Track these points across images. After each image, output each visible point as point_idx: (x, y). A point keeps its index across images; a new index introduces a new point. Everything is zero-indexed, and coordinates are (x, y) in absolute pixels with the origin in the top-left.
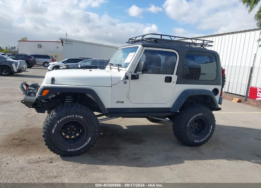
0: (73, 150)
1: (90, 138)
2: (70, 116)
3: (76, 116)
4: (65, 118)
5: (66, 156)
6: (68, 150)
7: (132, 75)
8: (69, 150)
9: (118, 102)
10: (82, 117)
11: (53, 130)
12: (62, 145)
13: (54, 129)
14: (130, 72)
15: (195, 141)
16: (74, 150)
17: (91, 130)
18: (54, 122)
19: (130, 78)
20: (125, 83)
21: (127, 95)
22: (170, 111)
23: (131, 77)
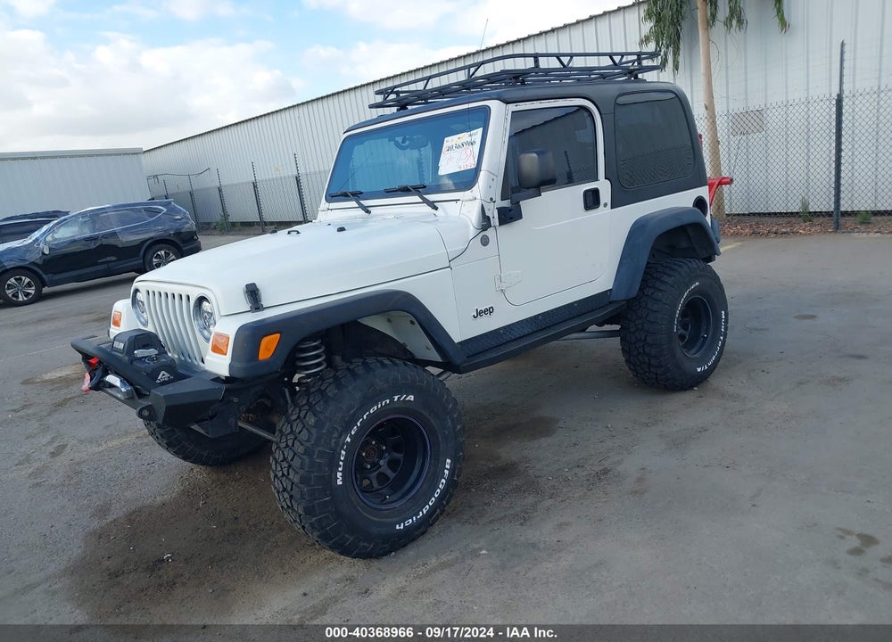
0: (410, 520)
1: (448, 461)
2: (379, 406)
3: (396, 398)
4: (365, 417)
5: (391, 552)
6: (398, 527)
7: (499, 209)
8: (402, 527)
9: (479, 313)
10: (411, 398)
11: (339, 474)
12: (376, 519)
13: (340, 469)
14: (491, 199)
15: (699, 370)
16: (414, 518)
17: (447, 432)
18: (333, 444)
19: (495, 221)
20: (485, 242)
21: (498, 282)
22: (611, 300)
23: (496, 216)
